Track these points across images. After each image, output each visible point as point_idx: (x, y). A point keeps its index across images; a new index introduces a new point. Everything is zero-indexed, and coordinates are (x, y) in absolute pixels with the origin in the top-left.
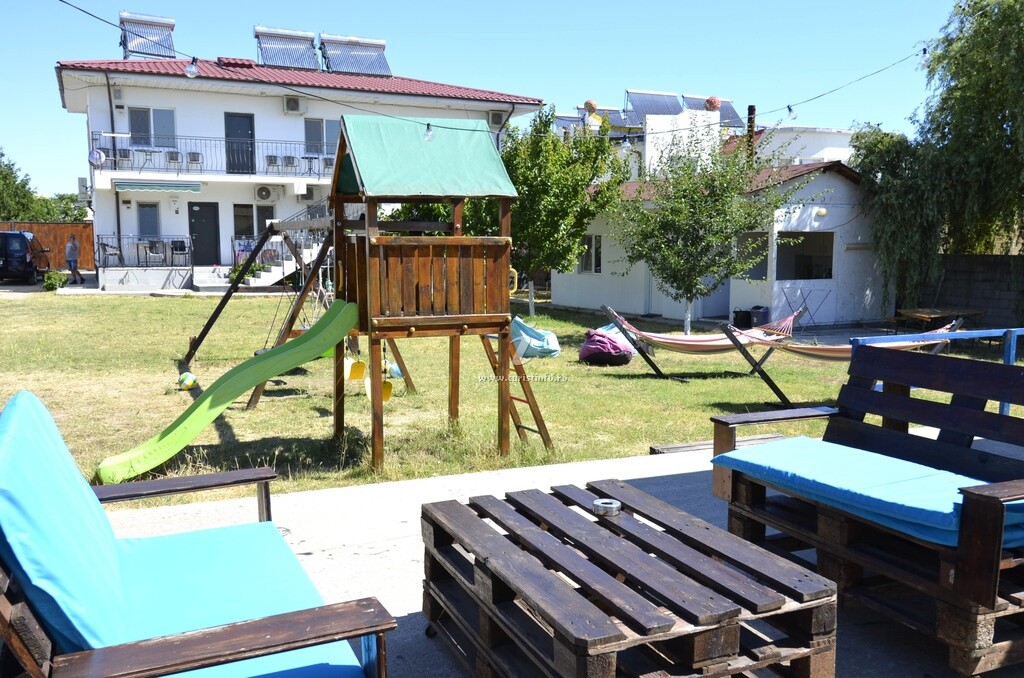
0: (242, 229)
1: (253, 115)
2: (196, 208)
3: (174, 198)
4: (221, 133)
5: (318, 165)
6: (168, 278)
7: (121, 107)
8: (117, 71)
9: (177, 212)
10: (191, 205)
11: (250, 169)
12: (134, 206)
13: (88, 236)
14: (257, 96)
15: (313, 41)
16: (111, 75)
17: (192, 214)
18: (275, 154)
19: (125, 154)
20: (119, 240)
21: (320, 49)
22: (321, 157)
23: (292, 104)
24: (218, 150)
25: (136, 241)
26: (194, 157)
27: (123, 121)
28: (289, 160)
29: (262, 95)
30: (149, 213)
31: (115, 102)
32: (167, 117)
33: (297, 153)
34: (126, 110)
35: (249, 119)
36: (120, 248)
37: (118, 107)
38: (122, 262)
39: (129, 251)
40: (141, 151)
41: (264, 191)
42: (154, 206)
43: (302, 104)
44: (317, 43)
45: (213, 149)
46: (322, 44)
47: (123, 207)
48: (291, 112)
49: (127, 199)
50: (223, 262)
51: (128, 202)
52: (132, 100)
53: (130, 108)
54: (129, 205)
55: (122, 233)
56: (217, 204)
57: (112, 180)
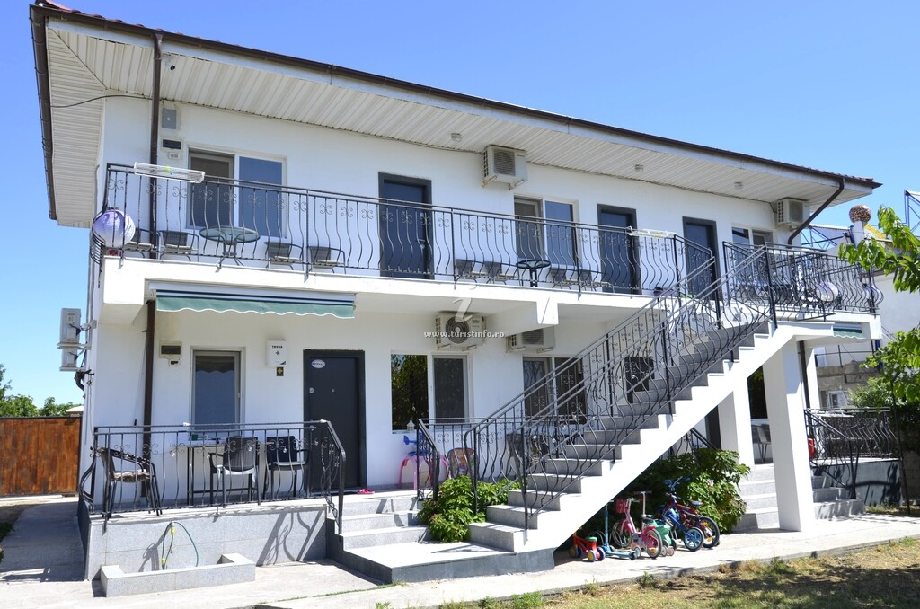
0: (407, 408)
1: (429, 182)
2: (319, 364)
3: (276, 342)
6: (274, 535)
7: (174, 145)
9: (280, 372)
10: (310, 355)
12: (186, 360)
13: (71, 438)
16: (167, 51)
17: (310, 376)
18: (467, 257)
19: (176, 239)
20: (147, 439)
23: (503, 160)
25: (184, 438)
27: (177, 174)
28: (493, 268)
31: (164, 134)
32: (266, 177)
33: (505, 256)
34: (185, 150)
35: (422, 189)
36: (145, 460)
37: (167, 144)
38: (149, 497)
39: (169, 469)
47: (161, 362)
48: (501, 176)
49: (171, 342)
50: (370, 480)
51: (173, 350)
52: (198, 133)
53: (191, 151)
54: (174, 357)
55: (155, 420)
56: (361, 353)
57: (149, 281)
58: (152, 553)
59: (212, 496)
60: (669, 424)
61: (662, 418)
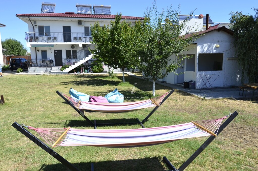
2: (56, 51)
3: (50, 49)
4: (62, 31)
5: (87, 39)
7: (36, 26)
8: (31, 16)
9: (51, 53)
10: (55, 51)
11: (70, 40)
12: (40, 51)
14: (70, 21)
15: (91, 7)
16: (30, 17)
17: (55, 53)
18: (76, 37)
19: (37, 38)
20: (37, 60)
21: (93, 9)
22: (88, 37)
23: (80, 23)
24: (61, 36)
25: (41, 60)
26: (55, 38)
27: (37, 30)
28: (80, 38)
29: (71, 21)
30: (44, 53)
31: (34, 24)
32: (48, 28)
33: (82, 36)
34: (37, 26)
35: (69, 27)
36: (37, 62)
37: (35, 26)
39: (39, 63)
40: (41, 37)
41: (73, 46)
42: (46, 51)
43: (82, 23)
44: (92, 7)
45: (59, 35)
46: (94, 7)
47: (37, 52)
48: (79, 25)
49: (38, 49)
51: (38, 50)
52: (39, 24)
53: (38, 26)
54: (39, 51)
55: (37, 58)
56: (61, 50)
57: (31, 44)
58: (34, 71)
59: (41, 66)
60: (85, 59)
61: (84, 59)
